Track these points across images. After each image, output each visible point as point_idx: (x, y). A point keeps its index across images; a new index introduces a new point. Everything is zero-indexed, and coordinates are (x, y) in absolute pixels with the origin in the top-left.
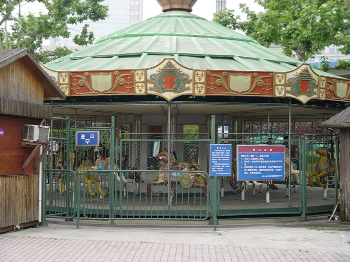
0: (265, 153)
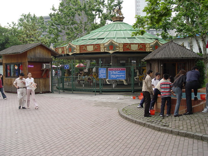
0: (118, 71)
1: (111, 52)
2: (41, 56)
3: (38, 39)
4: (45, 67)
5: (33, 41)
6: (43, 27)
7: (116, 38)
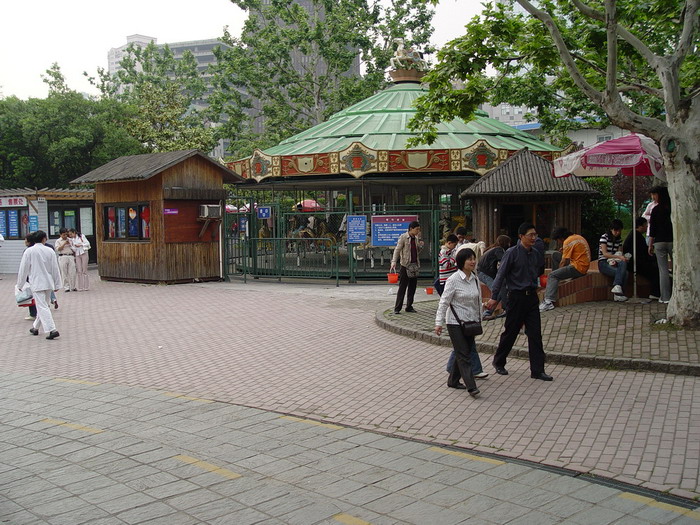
0: (398, 223)
1: (357, 174)
2: (198, 186)
3: (185, 132)
4: (206, 214)
5: (168, 137)
6: (194, 87)
7: (394, 135)
